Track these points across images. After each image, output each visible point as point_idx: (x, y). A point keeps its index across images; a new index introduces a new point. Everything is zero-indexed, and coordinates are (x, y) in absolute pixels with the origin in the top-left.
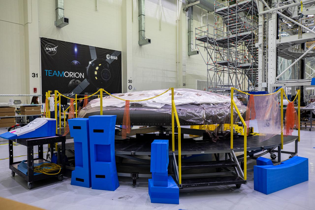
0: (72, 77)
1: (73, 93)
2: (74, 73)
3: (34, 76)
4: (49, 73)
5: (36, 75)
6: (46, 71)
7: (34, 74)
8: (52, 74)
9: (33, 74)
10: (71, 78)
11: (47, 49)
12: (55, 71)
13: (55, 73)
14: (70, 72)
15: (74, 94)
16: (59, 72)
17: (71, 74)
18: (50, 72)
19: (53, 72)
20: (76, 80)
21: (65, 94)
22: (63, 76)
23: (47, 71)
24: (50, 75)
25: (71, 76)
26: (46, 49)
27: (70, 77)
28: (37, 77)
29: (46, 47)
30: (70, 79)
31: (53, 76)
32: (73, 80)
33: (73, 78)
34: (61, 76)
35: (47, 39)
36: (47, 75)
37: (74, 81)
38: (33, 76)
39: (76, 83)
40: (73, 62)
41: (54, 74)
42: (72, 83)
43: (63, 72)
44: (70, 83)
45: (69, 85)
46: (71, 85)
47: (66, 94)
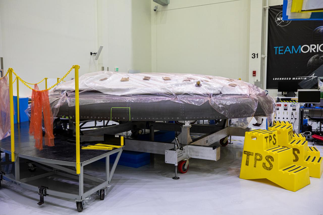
0: (315, 51)
1: (313, 75)
2: (318, 45)
3: (254, 57)
4: (279, 50)
5: (256, 56)
6: (275, 48)
7: (254, 55)
8: (283, 51)
9: (252, 55)
10: (313, 54)
11: (279, 19)
12: (288, 47)
13: (288, 49)
14: (311, 45)
15: (315, 77)
16: (293, 47)
17: (313, 47)
18: (281, 49)
19: (284, 49)
20: (321, 55)
21: (300, 77)
22: (300, 52)
23: (277, 48)
24: (280, 53)
25: (312, 50)
26: (277, 20)
27: (311, 52)
28: (257, 57)
29: (277, 17)
30: (311, 54)
31: (284, 53)
32: (316, 56)
33: (316, 53)
34: (296, 52)
35: (279, 6)
36: (276, 54)
37: (317, 58)
38: (252, 57)
39: (320, 60)
40: (318, 29)
41: (286, 51)
42: (314, 60)
43: (300, 46)
44: (311, 60)
45: (308, 63)
46: (312, 63)
47: (303, 77)
